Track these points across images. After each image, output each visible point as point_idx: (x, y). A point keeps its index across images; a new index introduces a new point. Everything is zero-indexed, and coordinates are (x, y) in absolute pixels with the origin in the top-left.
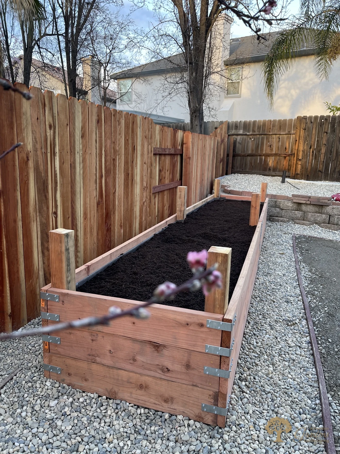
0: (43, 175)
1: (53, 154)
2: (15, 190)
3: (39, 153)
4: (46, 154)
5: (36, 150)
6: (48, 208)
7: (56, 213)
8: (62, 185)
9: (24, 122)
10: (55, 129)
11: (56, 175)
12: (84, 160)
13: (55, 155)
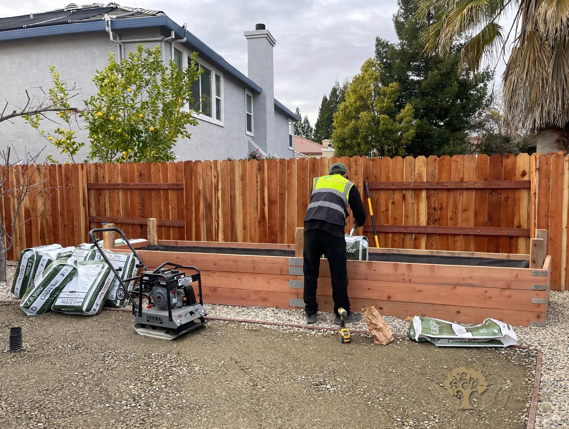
0: (209, 200)
1: (217, 190)
2: (192, 206)
3: (207, 190)
4: (211, 190)
5: (204, 188)
6: (212, 217)
7: (218, 221)
8: (223, 207)
9: (198, 176)
10: (218, 177)
11: (218, 201)
12: (243, 194)
13: (218, 190)
